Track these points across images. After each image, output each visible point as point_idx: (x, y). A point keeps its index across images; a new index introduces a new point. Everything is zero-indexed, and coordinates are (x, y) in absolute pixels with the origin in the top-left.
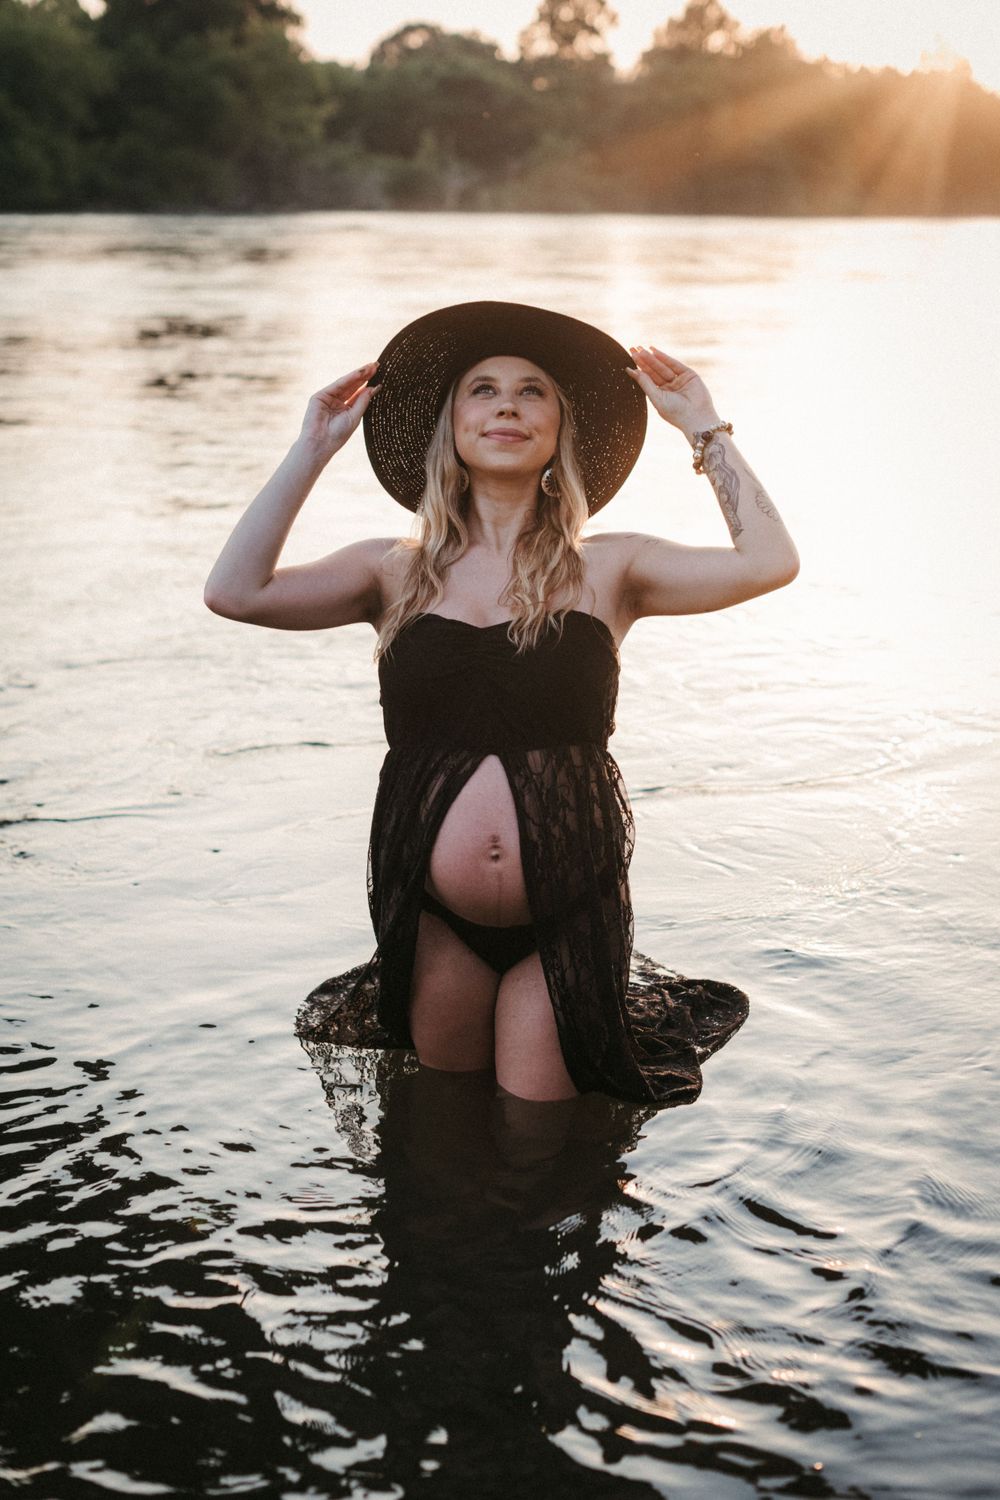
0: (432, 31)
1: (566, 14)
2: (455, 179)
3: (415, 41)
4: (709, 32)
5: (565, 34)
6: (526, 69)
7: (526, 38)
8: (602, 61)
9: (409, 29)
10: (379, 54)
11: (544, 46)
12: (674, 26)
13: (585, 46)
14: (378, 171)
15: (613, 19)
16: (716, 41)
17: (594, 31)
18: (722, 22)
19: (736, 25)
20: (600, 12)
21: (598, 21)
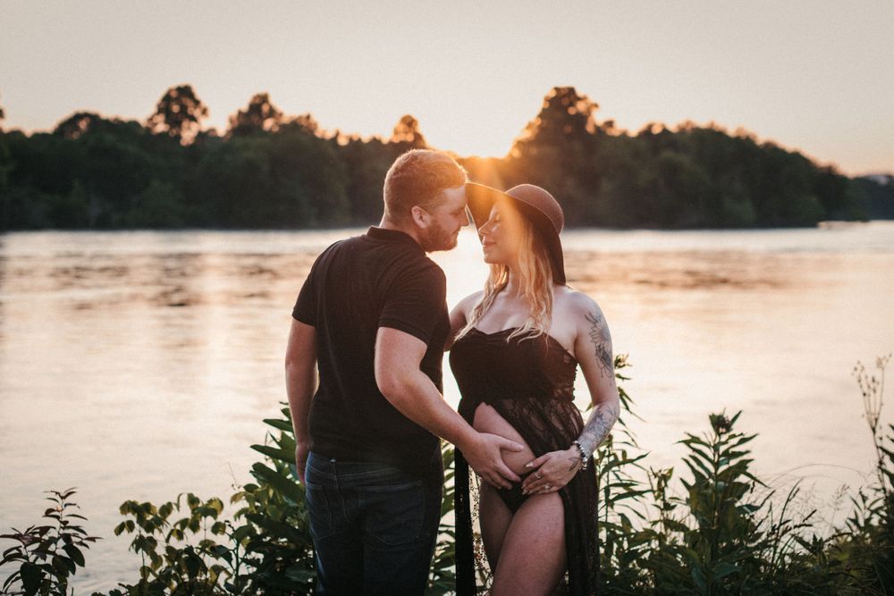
0: (94, 119)
3: (83, 125)
7: (150, 123)
9: (78, 117)
10: (60, 131)
11: (161, 127)
12: (241, 115)
13: (188, 127)
15: (204, 112)
16: (268, 124)
17: (193, 119)
18: (272, 113)
19: (281, 115)
20: (195, 108)
21: (197, 113)
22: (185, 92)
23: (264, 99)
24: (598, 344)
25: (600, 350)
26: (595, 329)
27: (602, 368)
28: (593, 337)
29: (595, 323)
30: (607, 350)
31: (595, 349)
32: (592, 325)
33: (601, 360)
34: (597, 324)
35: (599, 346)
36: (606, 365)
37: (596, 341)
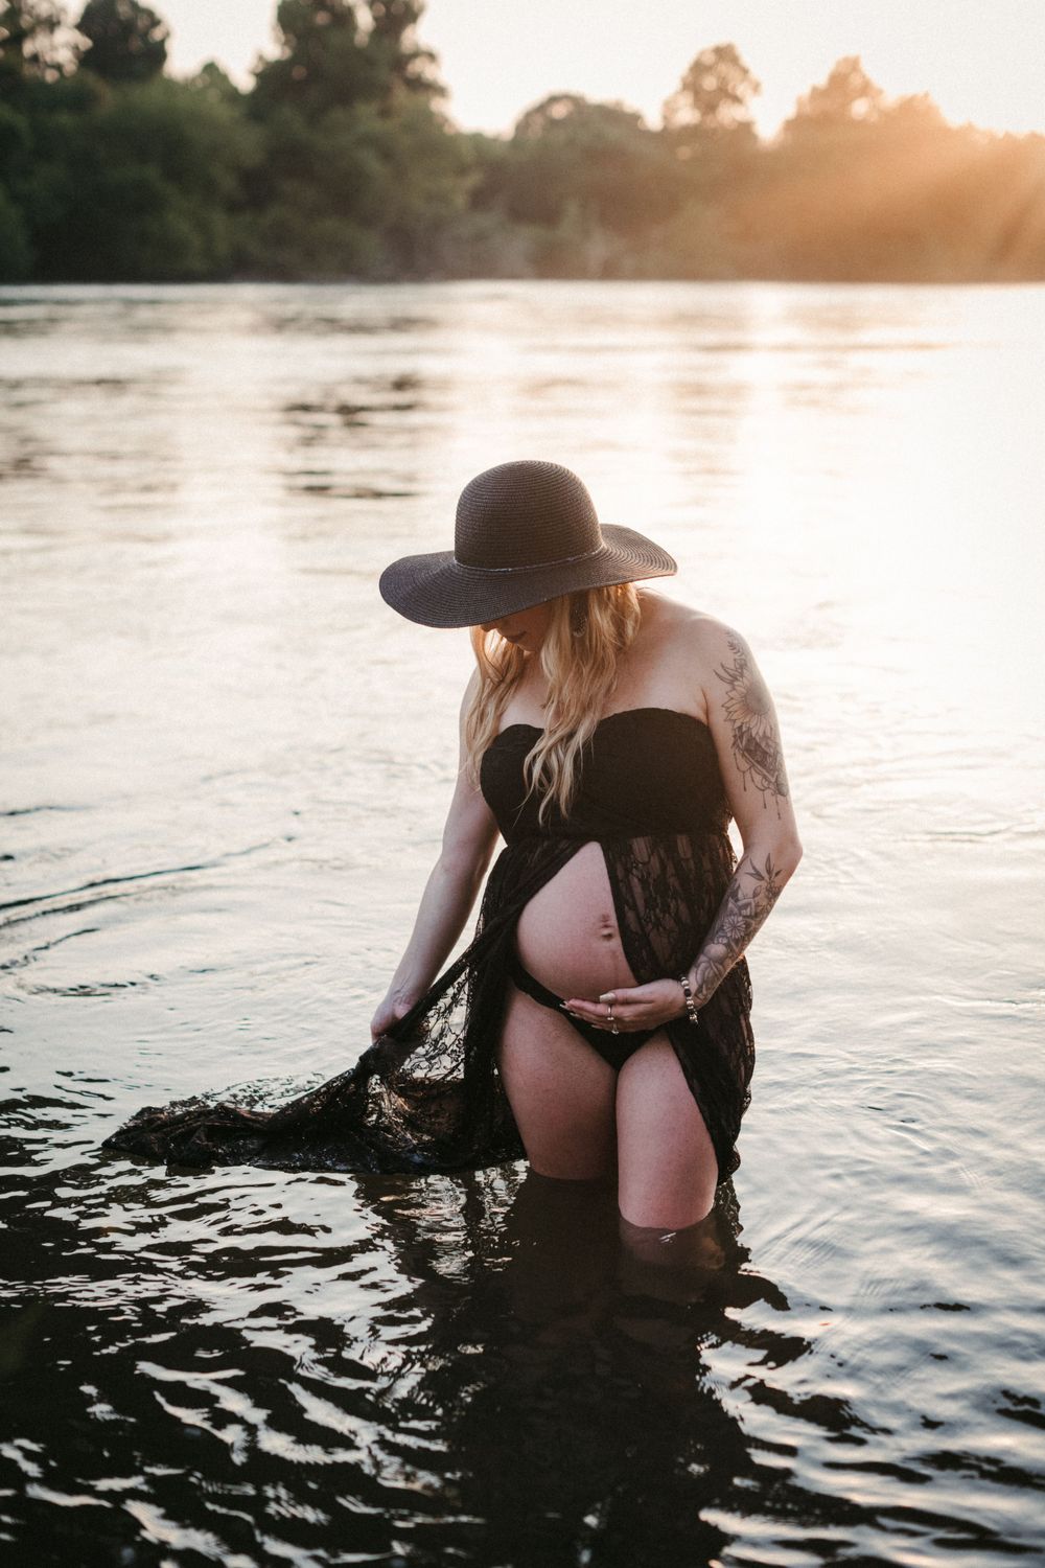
0: (576, 102)
1: (709, 83)
2: (598, 248)
3: (559, 111)
4: (853, 100)
5: (707, 103)
6: (669, 137)
7: (669, 108)
8: (745, 129)
9: (554, 100)
10: (523, 126)
11: (687, 115)
12: (816, 94)
13: (728, 114)
14: (523, 240)
15: (756, 88)
16: (860, 108)
17: (737, 100)
18: (866, 89)
19: (880, 92)
20: (743, 81)
21: (741, 89)
22: (725, 54)
23: (853, 65)
24: (738, 724)
25: (741, 737)
26: (733, 694)
27: (744, 772)
28: (731, 709)
29: (731, 683)
30: (757, 733)
31: (732, 734)
32: (728, 687)
33: (743, 755)
34: (736, 683)
35: (740, 728)
36: (754, 765)
37: (734, 717)
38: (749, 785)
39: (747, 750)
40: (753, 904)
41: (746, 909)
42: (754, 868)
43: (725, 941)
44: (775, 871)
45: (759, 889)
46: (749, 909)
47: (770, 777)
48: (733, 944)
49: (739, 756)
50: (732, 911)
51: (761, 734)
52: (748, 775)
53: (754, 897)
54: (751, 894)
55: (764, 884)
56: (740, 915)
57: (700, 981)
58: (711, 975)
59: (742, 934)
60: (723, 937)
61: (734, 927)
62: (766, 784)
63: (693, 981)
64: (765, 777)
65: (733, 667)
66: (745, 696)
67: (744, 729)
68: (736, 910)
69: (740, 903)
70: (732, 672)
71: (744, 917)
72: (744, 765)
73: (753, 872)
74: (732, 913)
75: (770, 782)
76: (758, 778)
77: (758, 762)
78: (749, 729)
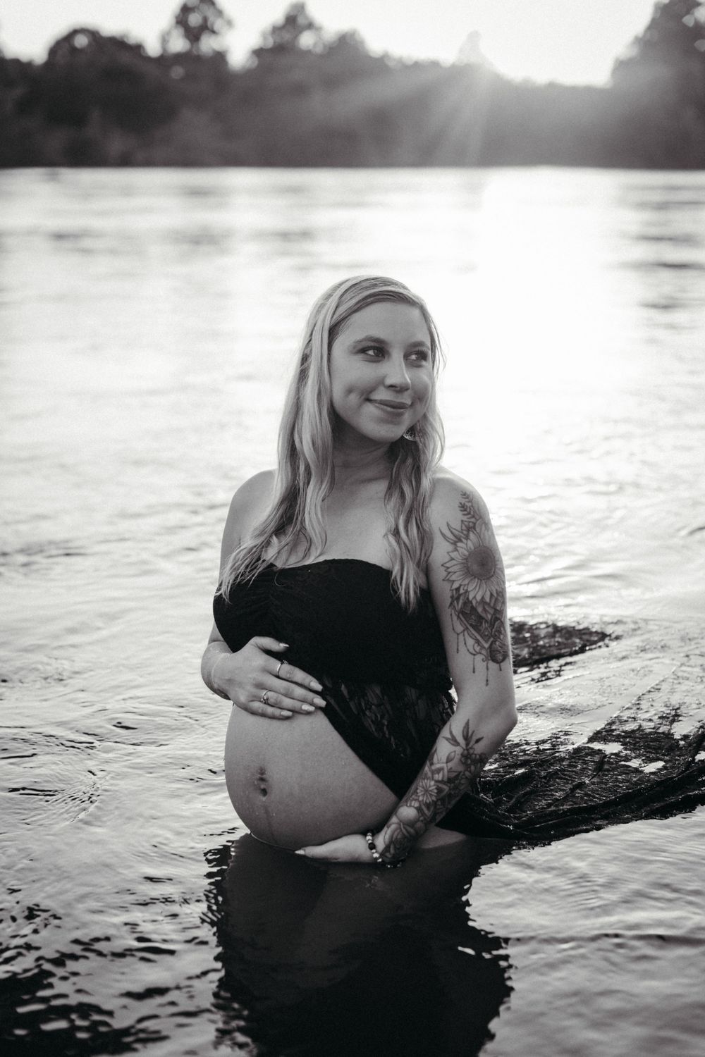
0: (94, 35)
1: (194, 19)
3: (81, 41)
4: (300, 32)
5: (194, 35)
6: (165, 61)
7: (164, 40)
8: (220, 57)
9: (75, 32)
10: (54, 51)
11: (179, 44)
12: (276, 30)
13: (208, 44)
15: (228, 24)
16: (306, 40)
17: (214, 32)
18: (310, 25)
19: (321, 28)
20: (218, 18)
21: (217, 24)
23: (300, 9)
24: (456, 585)
25: (458, 599)
26: (454, 555)
27: (458, 634)
28: (449, 570)
29: (454, 543)
30: (475, 597)
31: (450, 594)
32: (451, 548)
33: (458, 617)
34: (459, 544)
35: (458, 589)
36: (467, 628)
37: (453, 577)
38: (462, 648)
39: (462, 612)
40: (446, 770)
41: (438, 773)
42: (451, 733)
43: (417, 805)
44: (474, 738)
45: (453, 754)
46: (441, 775)
47: (483, 642)
48: (423, 807)
49: (455, 618)
50: (426, 774)
51: (479, 598)
52: (461, 637)
53: (447, 762)
54: (444, 759)
55: (459, 750)
56: (433, 779)
57: (387, 840)
58: (399, 837)
59: (434, 798)
60: (416, 800)
61: (426, 791)
62: (478, 649)
63: (381, 840)
64: (478, 642)
65: (459, 529)
66: (466, 559)
67: (462, 591)
68: (429, 774)
69: (433, 768)
70: (456, 533)
71: (436, 781)
72: (459, 628)
73: (449, 736)
74: (426, 778)
75: (483, 647)
76: (470, 642)
77: (471, 625)
78: (467, 592)
